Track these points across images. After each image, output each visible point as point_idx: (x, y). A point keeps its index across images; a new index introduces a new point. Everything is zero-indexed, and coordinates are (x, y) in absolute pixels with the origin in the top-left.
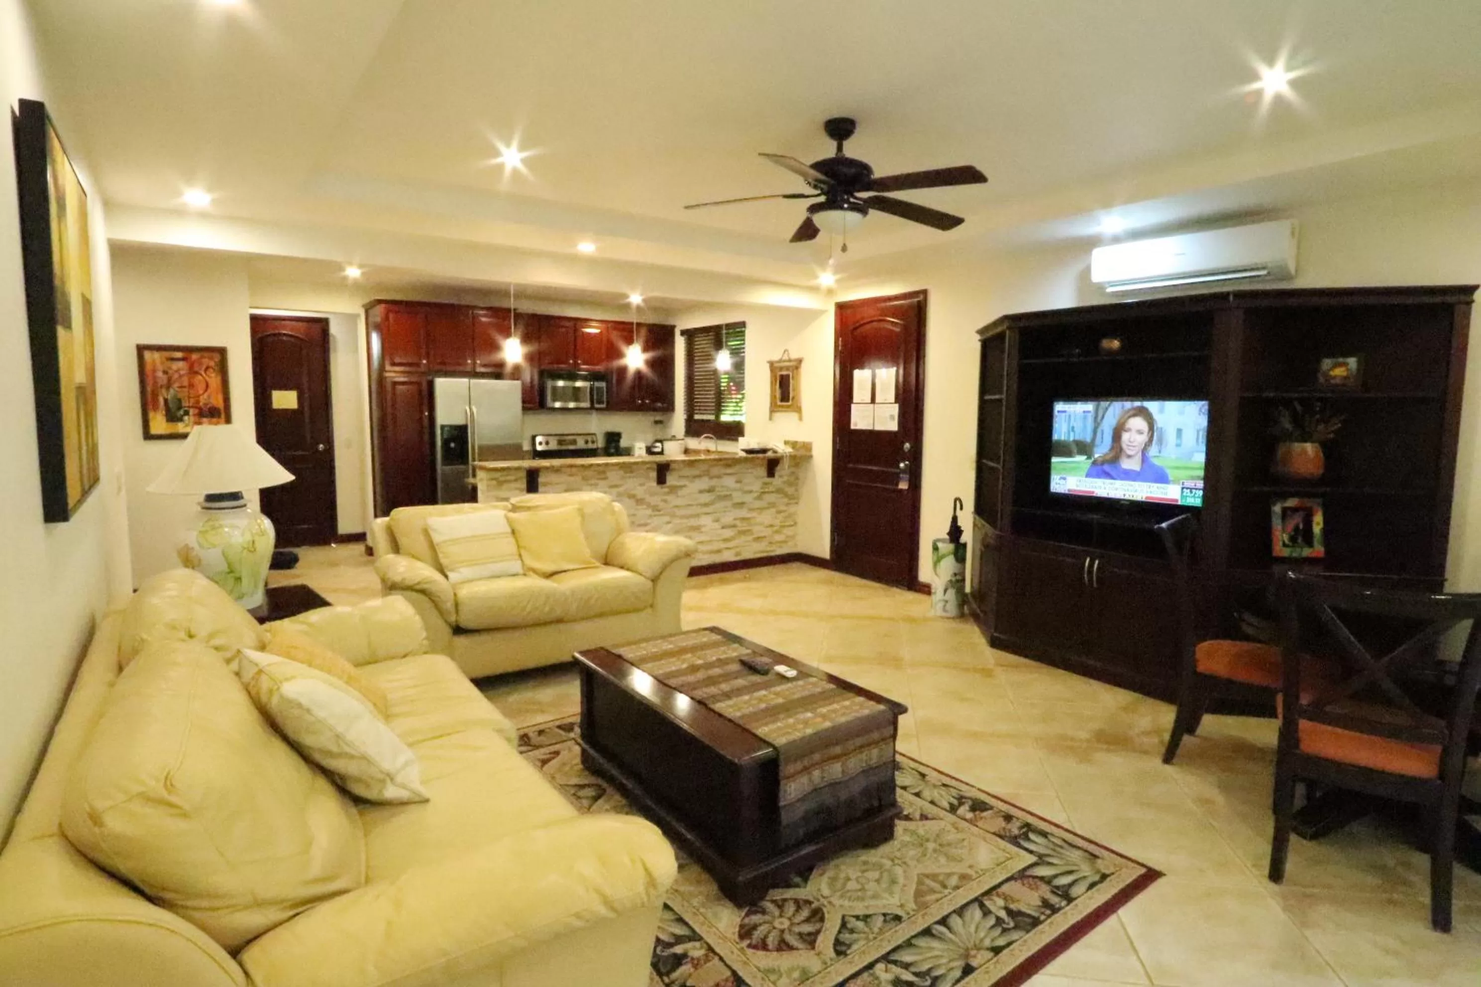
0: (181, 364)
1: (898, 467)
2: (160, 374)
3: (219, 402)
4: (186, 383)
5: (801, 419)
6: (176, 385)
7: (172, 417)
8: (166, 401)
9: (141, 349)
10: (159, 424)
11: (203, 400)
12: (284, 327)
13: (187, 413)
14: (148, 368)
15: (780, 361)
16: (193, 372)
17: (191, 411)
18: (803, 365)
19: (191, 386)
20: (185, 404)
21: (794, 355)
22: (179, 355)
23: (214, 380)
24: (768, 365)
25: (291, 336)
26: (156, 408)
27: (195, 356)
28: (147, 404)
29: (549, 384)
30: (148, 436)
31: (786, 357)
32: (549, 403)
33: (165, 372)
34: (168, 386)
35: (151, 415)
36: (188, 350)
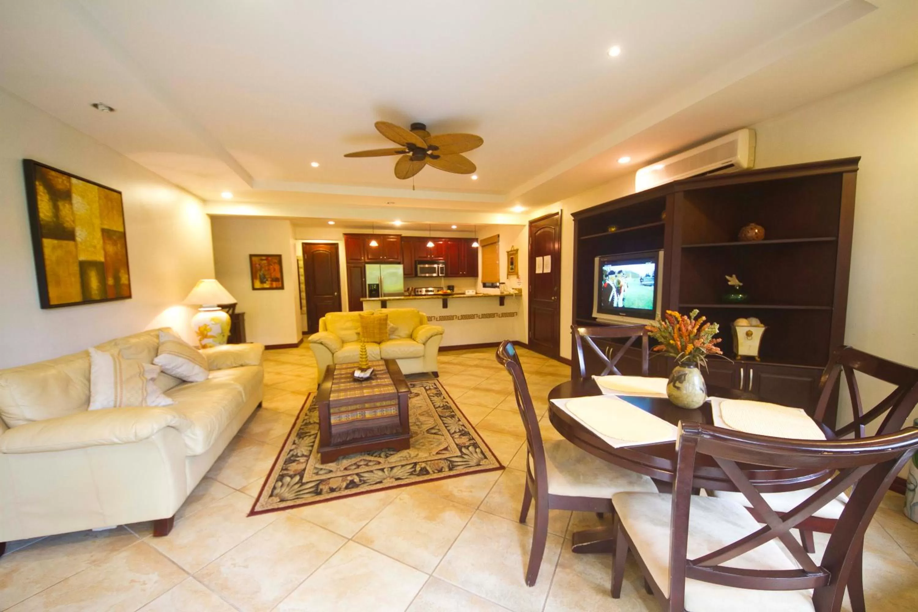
0: (265, 262)
1: (551, 299)
2: (257, 266)
3: (279, 276)
4: (267, 269)
5: (518, 277)
6: (263, 269)
7: (262, 282)
8: (260, 276)
9: (251, 256)
10: (258, 285)
11: (273, 276)
12: (321, 247)
13: (267, 280)
14: (254, 263)
15: (511, 251)
16: (269, 264)
17: (269, 279)
18: (519, 252)
19: (269, 270)
20: (267, 277)
21: (515, 248)
22: (264, 258)
23: (277, 267)
24: (506, 253)
25: (325, 251)
26: (256, 278)
27: (270, 258)
28: (253, 277)
29: (419, 266)
30: (254, 289)
31: (513, 249)
32: (419, 275)
33: (259, 265)
34: (260, 270)
35: (255, 281)
36: (267, 256)
